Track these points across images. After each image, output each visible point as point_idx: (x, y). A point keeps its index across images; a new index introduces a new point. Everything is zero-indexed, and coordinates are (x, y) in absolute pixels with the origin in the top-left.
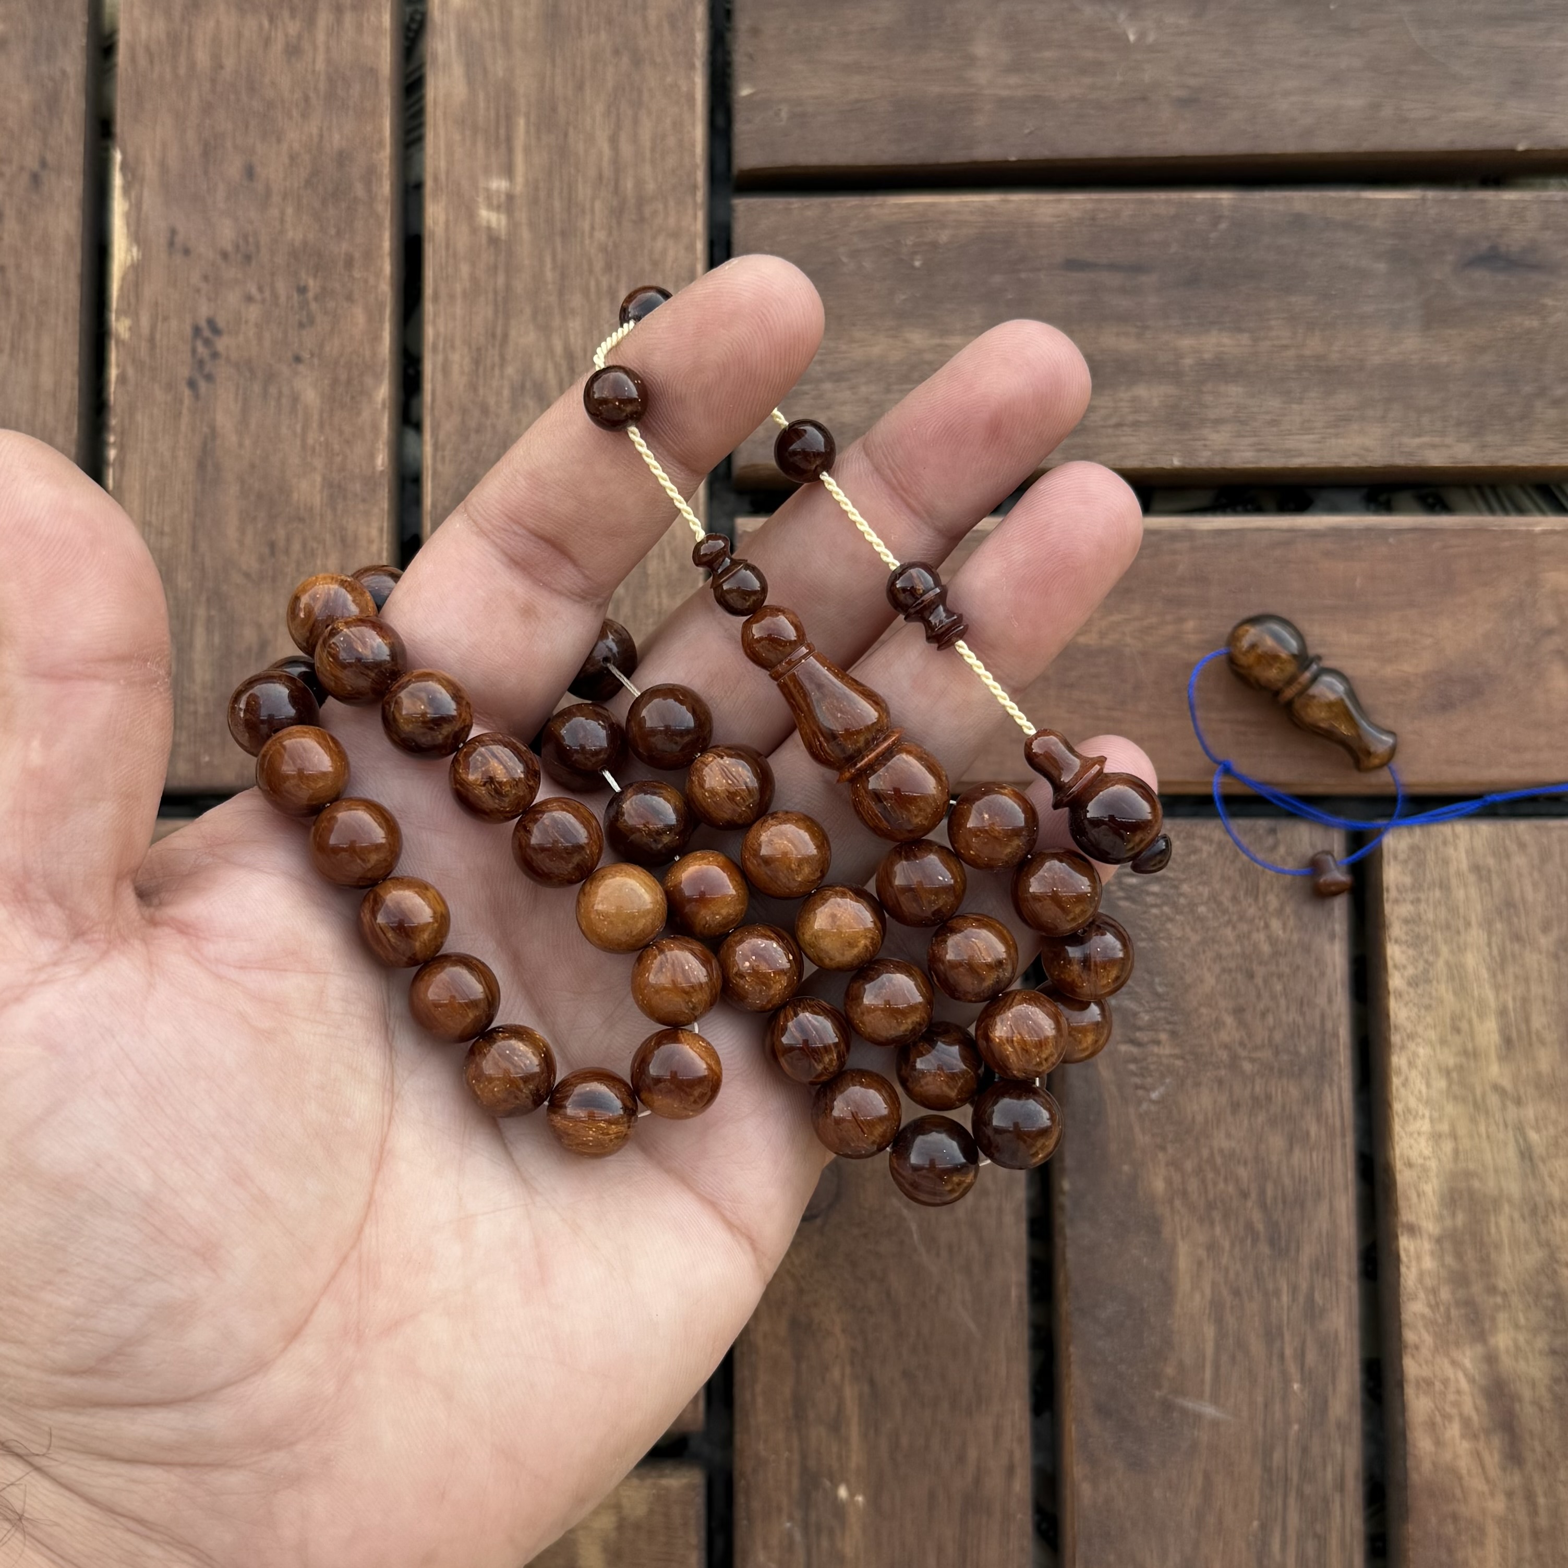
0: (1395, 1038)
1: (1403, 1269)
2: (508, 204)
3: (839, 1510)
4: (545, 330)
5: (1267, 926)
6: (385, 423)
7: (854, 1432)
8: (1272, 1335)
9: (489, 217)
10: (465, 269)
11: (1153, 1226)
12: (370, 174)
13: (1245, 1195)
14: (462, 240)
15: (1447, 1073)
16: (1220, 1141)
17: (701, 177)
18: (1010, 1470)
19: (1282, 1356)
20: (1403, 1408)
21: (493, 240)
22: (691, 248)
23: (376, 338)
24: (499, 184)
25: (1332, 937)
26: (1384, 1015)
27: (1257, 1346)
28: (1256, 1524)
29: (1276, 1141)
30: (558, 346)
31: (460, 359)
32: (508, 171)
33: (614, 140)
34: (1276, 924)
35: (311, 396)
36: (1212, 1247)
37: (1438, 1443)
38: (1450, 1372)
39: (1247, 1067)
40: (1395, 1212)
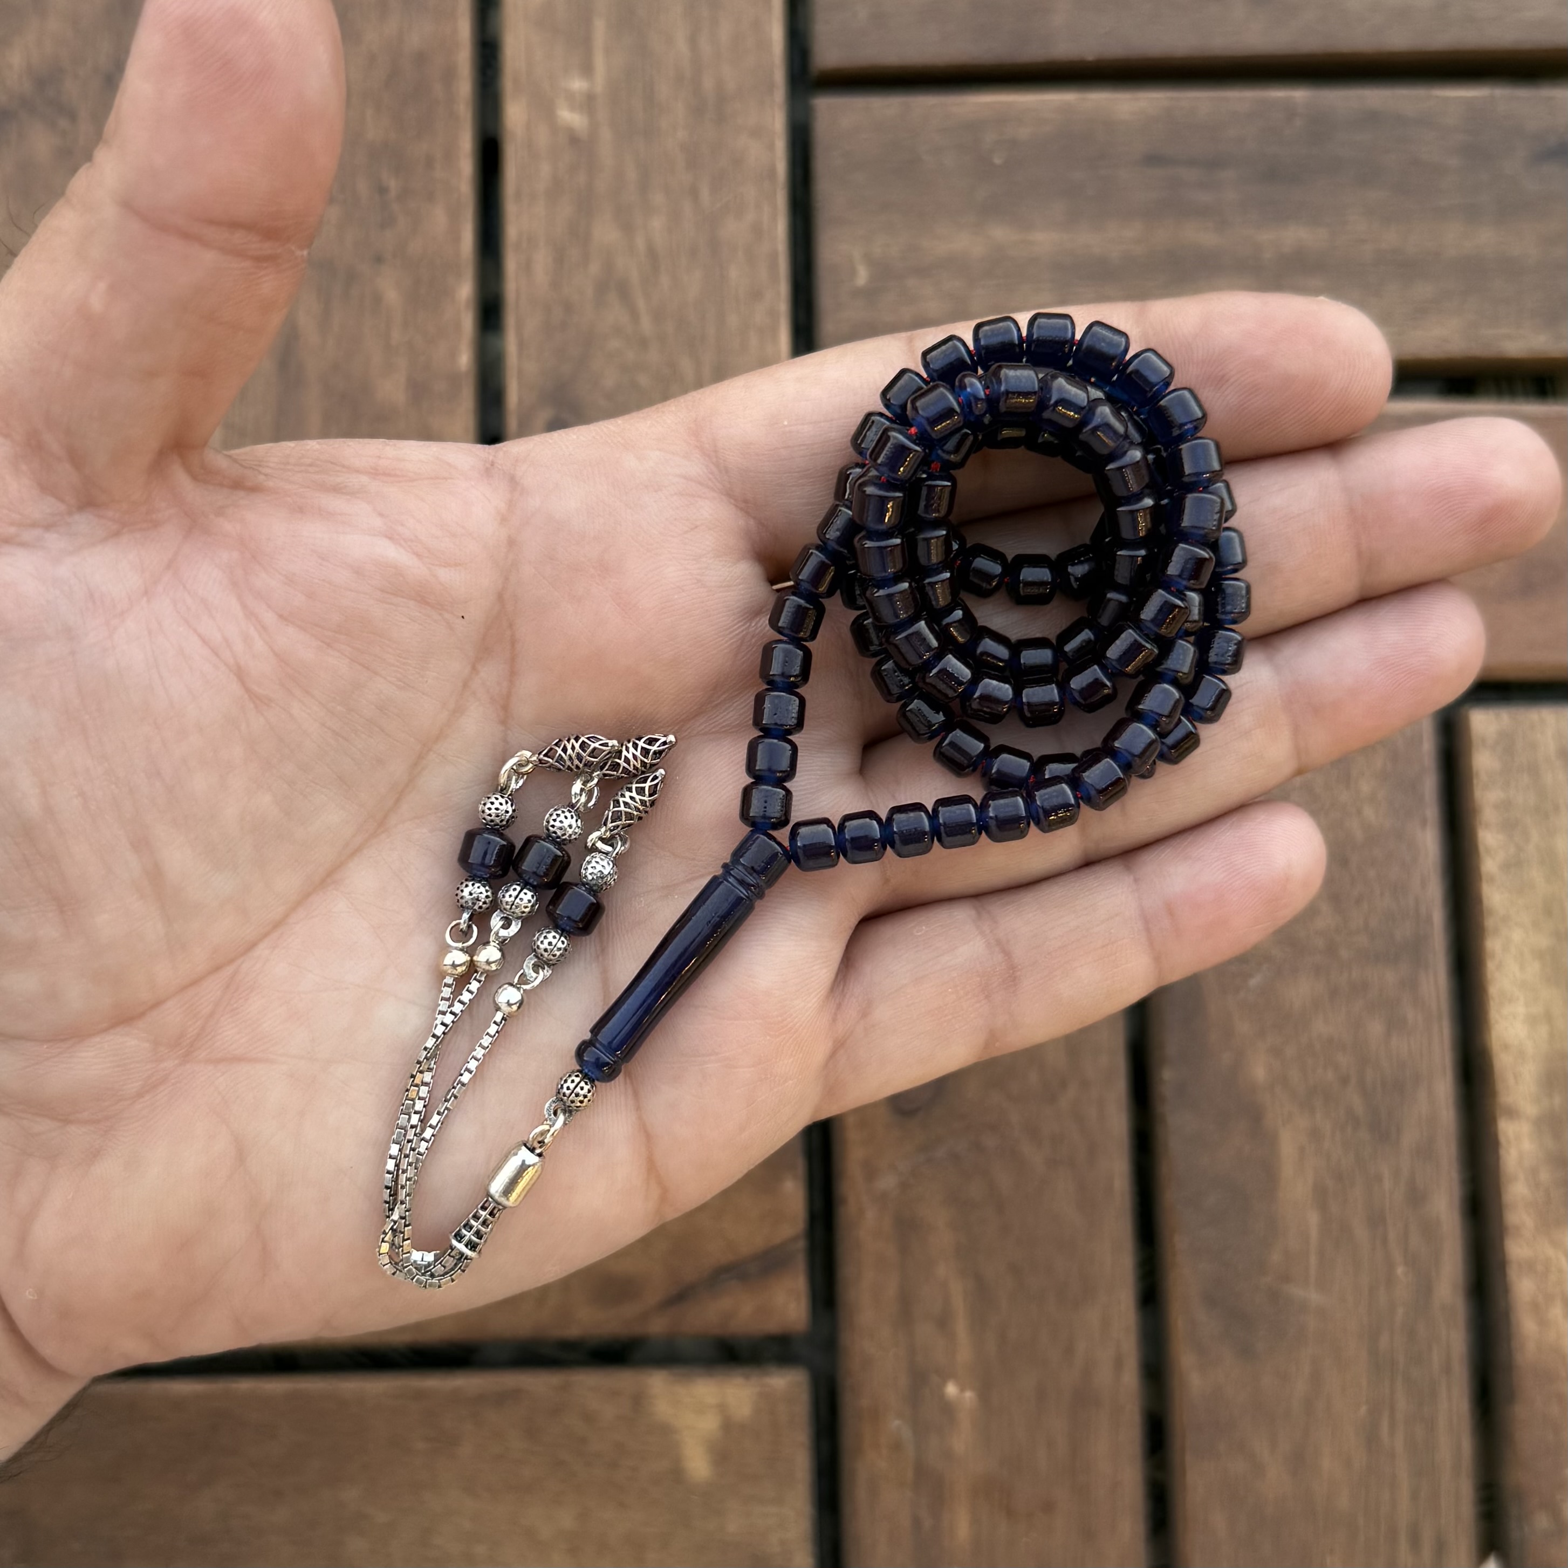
0: (1490, 923)
1: (1502, 1152)
2: (588, 103)
3: (948, 1409)
4: (628, 229)
5: (1359, 812)
6: (468, 322)
7: (961, 1327)
8: (1376, 1220)
9: (570, 117)
10: (545, 169)
11: (1255, 1116)
12: (449, 75)
13: (1345, 1081)
14: (542, 137)
15: (1540, 955)
16: (1321, 1027)
17: (779, 76)
18: (1118, 1364)
19: (1385, 1241)
20: (1506, 1290)
21: (574, 139)
22: (771, 147)
23: (457, 239)
24: (578, 84)
25: (1424, 823)
26: (1479, 900)
27: (1361, 1233)
28: (1363, 1409)
29: (1376, 1028)
30: (640, 243)
31: (542, 260)
32: (587, 69)
33: (693, 41)
34: (1369, 812)
35: (392, 295)
36: (1315, 1134)
37: (1543, 1323)
38: (1550, 1252)
39: (1344, 953)
40: (1493, 1094)
